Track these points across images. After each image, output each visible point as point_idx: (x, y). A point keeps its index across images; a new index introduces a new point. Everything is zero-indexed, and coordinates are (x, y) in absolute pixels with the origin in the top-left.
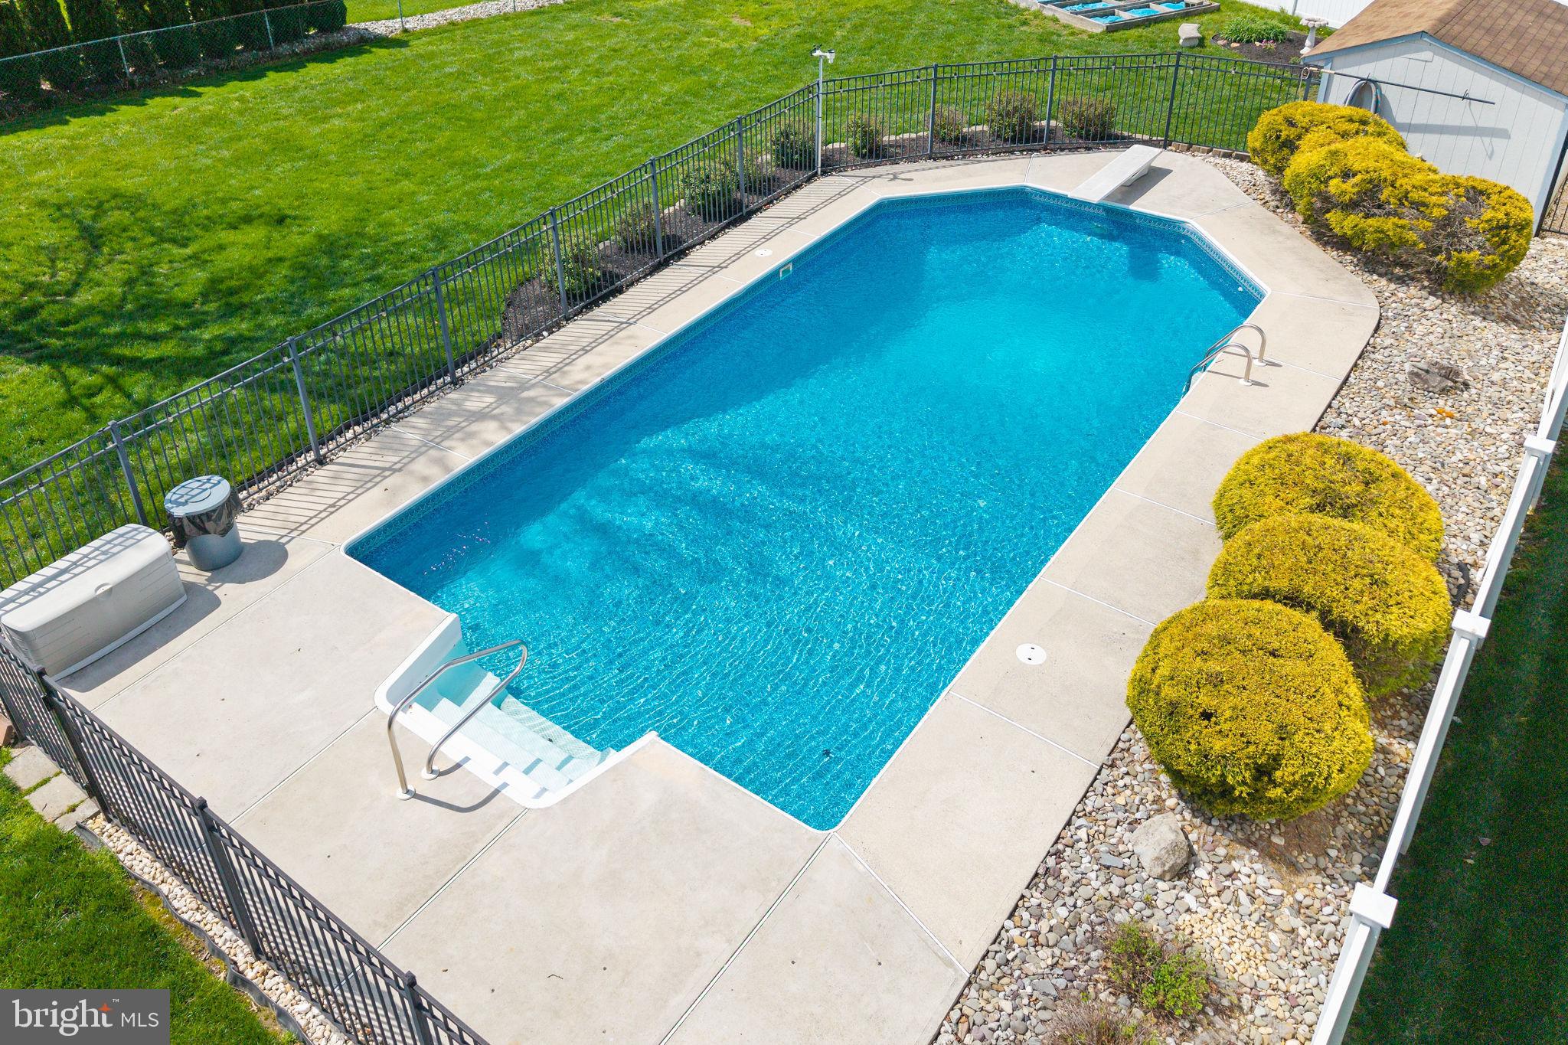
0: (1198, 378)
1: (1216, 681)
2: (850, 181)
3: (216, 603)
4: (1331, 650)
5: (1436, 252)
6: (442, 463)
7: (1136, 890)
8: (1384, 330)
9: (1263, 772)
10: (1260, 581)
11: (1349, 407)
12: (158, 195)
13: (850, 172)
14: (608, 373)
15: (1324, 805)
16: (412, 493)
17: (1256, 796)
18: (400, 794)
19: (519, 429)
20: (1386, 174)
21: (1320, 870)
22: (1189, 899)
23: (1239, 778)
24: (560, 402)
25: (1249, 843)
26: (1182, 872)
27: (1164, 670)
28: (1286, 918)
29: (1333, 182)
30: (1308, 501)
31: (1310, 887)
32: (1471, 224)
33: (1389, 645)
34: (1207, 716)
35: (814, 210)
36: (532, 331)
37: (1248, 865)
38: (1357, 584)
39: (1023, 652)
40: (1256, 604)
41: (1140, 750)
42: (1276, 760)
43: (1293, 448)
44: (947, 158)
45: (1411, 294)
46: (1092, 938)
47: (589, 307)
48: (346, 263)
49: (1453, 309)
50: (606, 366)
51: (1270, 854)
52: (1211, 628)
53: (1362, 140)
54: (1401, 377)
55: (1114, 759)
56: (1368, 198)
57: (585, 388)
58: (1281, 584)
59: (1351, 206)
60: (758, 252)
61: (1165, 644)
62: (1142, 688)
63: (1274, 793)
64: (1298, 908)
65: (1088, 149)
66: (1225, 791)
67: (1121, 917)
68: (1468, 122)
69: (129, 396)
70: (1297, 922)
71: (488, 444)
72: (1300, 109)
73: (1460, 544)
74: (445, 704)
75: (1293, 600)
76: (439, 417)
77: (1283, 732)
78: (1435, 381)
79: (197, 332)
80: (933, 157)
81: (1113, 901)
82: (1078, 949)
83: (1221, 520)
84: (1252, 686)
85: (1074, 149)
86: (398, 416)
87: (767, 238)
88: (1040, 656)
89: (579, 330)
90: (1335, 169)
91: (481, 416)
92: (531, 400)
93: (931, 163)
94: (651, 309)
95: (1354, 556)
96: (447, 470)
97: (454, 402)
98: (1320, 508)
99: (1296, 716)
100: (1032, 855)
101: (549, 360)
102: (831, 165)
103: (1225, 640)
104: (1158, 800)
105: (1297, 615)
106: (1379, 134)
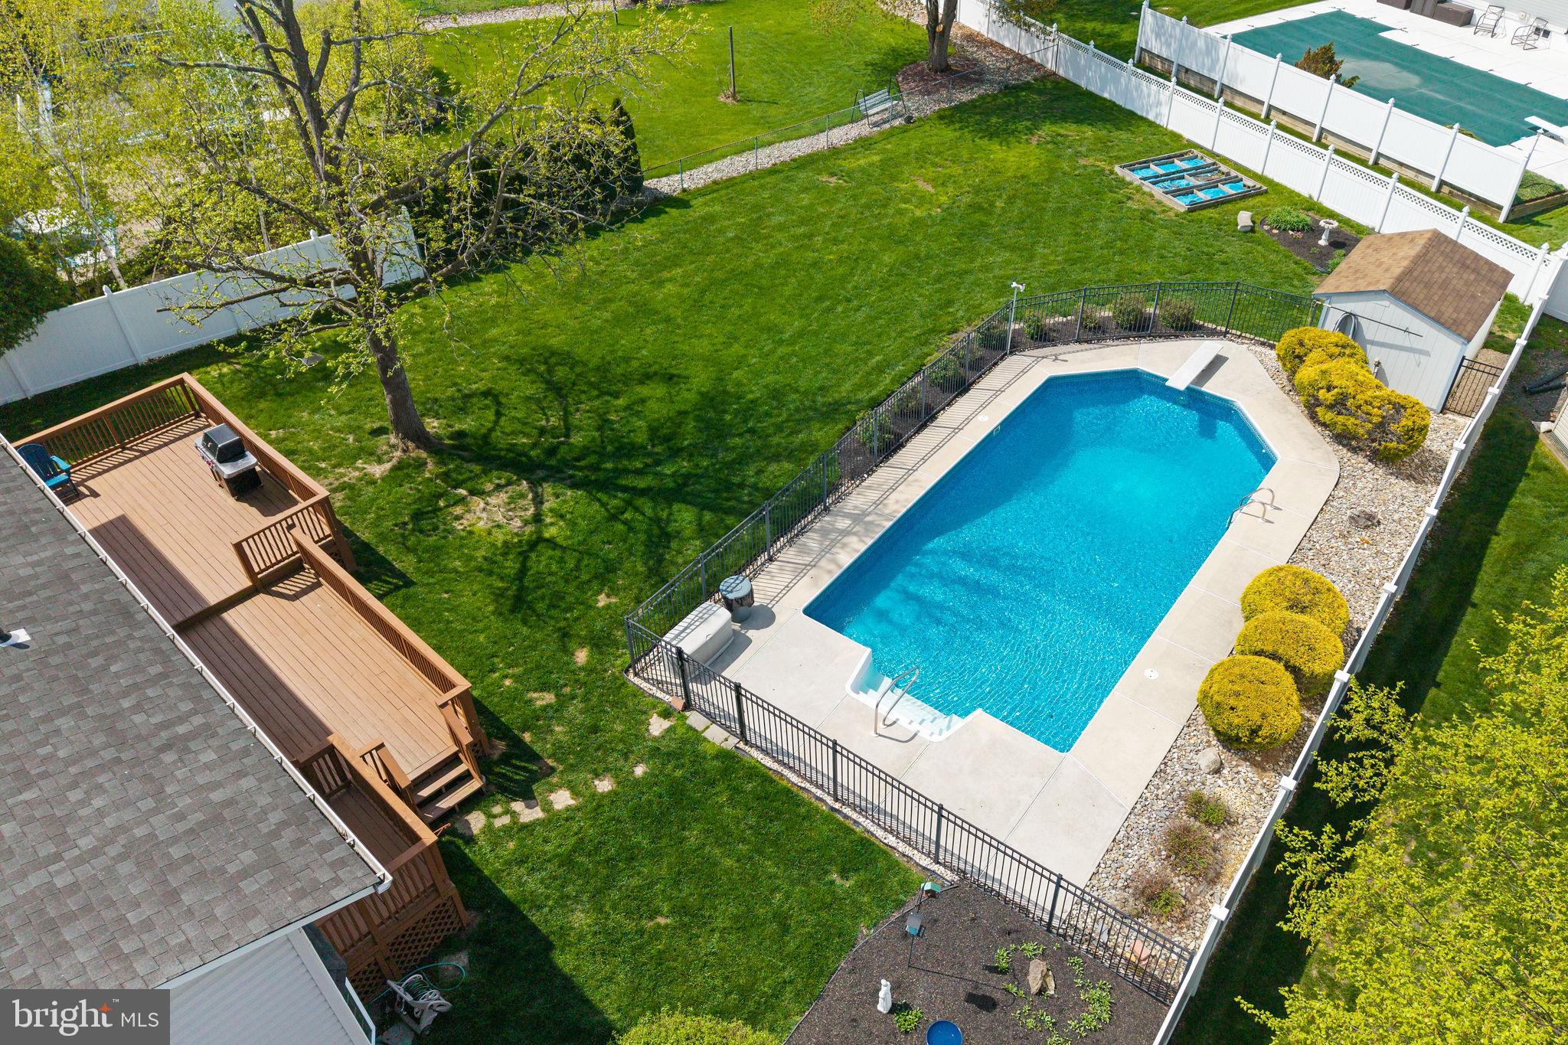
0: (1238, 516)
1: (1237, 694)
2: (1029, 360)
3: (750, 641)
4: (1288, 679)
5: (1373, 441)
6: (834, 561)
7: (1198, 778)
8: (1341, 485)
9: (1254, 732)
10: (1259, 646)
11: (1315, 536)
12: (579, 351)
13: (1027, 353)
14: (909, 506)
15: (1278, 745)
16: (826, 581)
17: (1251, 741)
18: (873, 733)
19: (870, 542)
20: (1351, 391)
21: (1274, 770)
22: (1220, 782)
23: (1244, 734)
24: (888, 524)
25: (1245, 760)
26: (1217, 771)
27: (1215, 688)
28: (1259, 789)
29: (1322, 392)
30: (1285, 604)
31: (1269, 777)
32: (1393, 427)
33: (1314, 677)
34: (1232, 709)
35: (1009, 384)
36: (858, 474)
37: (1245, 769)
38: (1302, 649)
39: (1147, 673)
40: (1257, 658)
41: (1201, 719)
42: (1260, 727)
43: (1282, 574)
44: (1087, 342)
45: (1359, 460)
46: (1180, 796)
47: (887, 458)
48: (728, 417)
49: (1380, 471)
50: (907, 500)
51: (1254, 764)
52: (1237, 670)
53: (1342, 360)
54: (1345, 518)
55: (1190, 722)
56: (1340, 404)
57: (899, 515)
58: (1269, 648)
59: (1331, 407)
60: (980, 418)
61: (1216, 676)
62: (1205, 695)
63: (1258, 740)
64: (1264, 786)
65: (1177, 337)
66: (1238, 739)
67: (1192, 788)
68: (1407, 344)
69: (643, 514)
70: (1263, 791)
71: (856, 551)
72: (1308, 333)
73: (1359, 617)
74: (871, 691)
75: (1274, 656)
76: (825, 533)
77: (1264, 716)
78: (1362, 522)
79: (659, 468)
80: (1079, 341)
81: (1189, 783)
82: (1174, 801)
83: (1244, 610)
84: (1252, 695)
85: (1167, 337)
86: (801, 533)
87: (983, 406)
88: (1155, 675)
89: (884, 475)
90: (1323, 384)
91: (846, 533)
92: (871, 523)
93: (1077, 346)
94: (924, 460)
95: (1303, 636)
96: (840, 566)
97: (828, 522)
98: (1291, 607)
99: (1270, 710)
100: (1155, 764)
101: (874, 495)
102: (1016, 348)
103: (1242, 676)
104: (1208, 741)
105: (1273, 663)
106: (1352, 355)
